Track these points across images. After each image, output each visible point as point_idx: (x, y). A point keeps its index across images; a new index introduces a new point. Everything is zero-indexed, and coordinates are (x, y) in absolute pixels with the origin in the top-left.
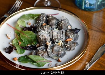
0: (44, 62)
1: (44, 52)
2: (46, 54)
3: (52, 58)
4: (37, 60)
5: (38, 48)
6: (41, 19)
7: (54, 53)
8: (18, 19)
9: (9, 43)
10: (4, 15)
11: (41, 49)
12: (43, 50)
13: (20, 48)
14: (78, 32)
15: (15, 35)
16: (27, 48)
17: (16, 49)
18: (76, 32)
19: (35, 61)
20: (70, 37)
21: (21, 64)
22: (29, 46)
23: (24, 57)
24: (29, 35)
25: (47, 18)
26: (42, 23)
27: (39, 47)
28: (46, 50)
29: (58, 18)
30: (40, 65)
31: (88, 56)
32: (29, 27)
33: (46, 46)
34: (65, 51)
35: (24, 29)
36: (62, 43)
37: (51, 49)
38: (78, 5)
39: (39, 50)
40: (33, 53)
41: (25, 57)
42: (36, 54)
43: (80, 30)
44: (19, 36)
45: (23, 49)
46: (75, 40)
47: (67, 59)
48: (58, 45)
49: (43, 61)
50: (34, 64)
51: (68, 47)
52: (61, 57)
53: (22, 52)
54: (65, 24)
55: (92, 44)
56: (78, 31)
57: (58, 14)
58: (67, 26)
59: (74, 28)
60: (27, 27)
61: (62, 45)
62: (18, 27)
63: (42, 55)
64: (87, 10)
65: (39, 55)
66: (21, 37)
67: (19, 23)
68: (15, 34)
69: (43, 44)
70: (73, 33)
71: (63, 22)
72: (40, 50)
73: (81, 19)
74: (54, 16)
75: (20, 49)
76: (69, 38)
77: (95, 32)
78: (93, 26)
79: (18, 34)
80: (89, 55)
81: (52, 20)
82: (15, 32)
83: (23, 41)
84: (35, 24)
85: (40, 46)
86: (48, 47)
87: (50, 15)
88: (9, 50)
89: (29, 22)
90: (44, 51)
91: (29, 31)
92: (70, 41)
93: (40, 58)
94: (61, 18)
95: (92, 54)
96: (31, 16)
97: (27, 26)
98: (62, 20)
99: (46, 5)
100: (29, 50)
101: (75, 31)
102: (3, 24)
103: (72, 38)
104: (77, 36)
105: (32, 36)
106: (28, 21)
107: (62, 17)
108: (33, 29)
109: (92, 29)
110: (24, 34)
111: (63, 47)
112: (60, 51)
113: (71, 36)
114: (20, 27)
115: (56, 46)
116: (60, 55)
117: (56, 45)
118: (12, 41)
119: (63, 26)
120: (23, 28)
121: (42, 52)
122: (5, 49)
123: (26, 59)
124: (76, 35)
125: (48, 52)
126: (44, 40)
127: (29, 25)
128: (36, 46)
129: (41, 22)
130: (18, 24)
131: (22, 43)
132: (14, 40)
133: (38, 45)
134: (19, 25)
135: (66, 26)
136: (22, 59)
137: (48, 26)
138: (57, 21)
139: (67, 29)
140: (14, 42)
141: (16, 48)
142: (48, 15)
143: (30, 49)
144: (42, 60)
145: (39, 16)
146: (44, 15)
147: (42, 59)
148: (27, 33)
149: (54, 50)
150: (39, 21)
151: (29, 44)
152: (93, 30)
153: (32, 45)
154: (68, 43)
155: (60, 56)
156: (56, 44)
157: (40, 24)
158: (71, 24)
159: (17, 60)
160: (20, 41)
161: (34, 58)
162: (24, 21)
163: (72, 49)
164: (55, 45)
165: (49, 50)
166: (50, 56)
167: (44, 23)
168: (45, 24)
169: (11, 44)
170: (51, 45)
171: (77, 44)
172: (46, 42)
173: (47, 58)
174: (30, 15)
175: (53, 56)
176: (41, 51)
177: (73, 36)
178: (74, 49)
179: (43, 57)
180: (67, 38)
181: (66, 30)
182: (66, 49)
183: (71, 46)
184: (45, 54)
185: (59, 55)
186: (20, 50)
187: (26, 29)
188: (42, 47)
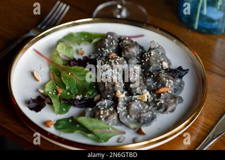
0: (110, 132)
1: (111, 113)
2: (115, 117)
3: (127, 126)
4: (94, 128)
5: (98, 104)
6: (106, 45)
7: (131, 116)
8: (59, 42)
9: (38, 90)
10: (28, 32)
11: (105, 105)
12: (109, 107)
13: (60, 101)
15: (51, 74)
16: (75, 103)
17: (51, 104)
19: (91, 129)
20: (167, 84)
21: (60, 134)
22: (80, 99)
23: (67, 120)
24: (81, 76)
25: (119, 43)
26: (108, 52)
27: (101, 100)
28: (115, 109)
29: (142, 45)
30: (101, 138)
31: (202, 127)
32: (80, 60)
33: (116, 100)
34: (155, 113)
36: (150, 96)
37: (126, 108)
38: (186, 21)
39: (99, 107)
40: (87, 114)
41: (70, 121)
42: (92, 115)
43: (187, 72)
44: (59, 76)
45: (65, 103)
46: (175, 90)
47: (159, 129)
48: (140, 100)
49: (108, 130)
50: (87, 137)
51: (161, 104)
52: (146, 125)
53: (64, 110)
54: (156, 58)
55: (211, 101)
56: (184, 73)
57: (142, 36)
58: (161, 62)
59: (174, 66)
60: (77, 59)
61: (150, 100)
62: (58, 58)
63: (106, 118)
64: (204, 31)
65: (100, 119)
66: (63, 78)
67: (60, 49)
68: (50, 72)
69: (108, 96)
70: (174, 77)
71: (153, 53)
72: (102, 108)
73: (191, 50)
74: (134, 40)
75: (59, 103)
76: (164, 86)
77: (219, 77)
78: (216, 65)
79: (57, 73)
80: (205, 124)
81: (130, 47)
82: (51, 67)
83: (67, 88)
84: (93, 54)
85: (103, 100)
86: (120, 103)
87: (125, 37)
88: (35, 104)
89: (81, 49)
90: (111, 109)
91: (81, 68)
92: (166, 93)
93: (102, 124)
94: (148, 44)
95: (211, 122)
96: (86, 36)
97: (77, 57)
98: (150, 49)
100: (78, 107)
101: (177, 73)
102: (26, 49)
103: (170, 86)
104: (182, 83)
105: (85, 79)
106: (79, 47)
107: (151, 42)
108: (88, 63)
109: (212, 72)
110: (70, 74)
111: (151, 104)
112: (145, 111)
113: (169, 83)
114: (62, 59)
115: (136, 101)
116: (144, 121)
117: (136, 99)
118: (43, 86)
119: (153, 62)
120: (67, 61)
121: (106, 113)
122: (28, 103)
123: (72, 124)
124: (179, 81)
125: (118, 112)
126: (111, 88)
127: (82, 54)
128: (93, 99)
129: (107, 50)
130: (57, 52)
131: (64, 91)
132: (47, 85)
133: (99, 98)
134: (60, 54)
135: (158, 61)
136: (63, 124)
137: (121, 59)
138: (141, 50)
139: (161, 67)
140: (48, 88)
141: (51, 100)
142: (121, 37)
143: (80, 105)
144: (105, 128)
145: (103, 37)
146: (113, 36)
147: (106, 126)
148: (77, 71)
149: (131, 109)
150: (103, 49)
151: (79, 95)
152: (215, 73)
153: (86, 96)
154: (162, 97)
155: (144, 123)
156: (136, 97)
157: (104, 55)
158: (169, 58)
159: (52, 126)
160: (60, 88)
161: (88, 123)
162: (72, 45)
163: (170, 109)
164: (133, 99)
165: (121, 108)
166: (123, 122)
167: (113, 52)
168: (114, 55)
169: (42, 91)
170: (126, 99)
171: (181, 99)
172: (115, 92)
173: (117, 125)
174: (83, 34)
175: (129, 122)
176: (104, 110)
177: (172, 82)
178: (173, 111)
179: (108, 122)
180: (159, 87)
181: (158, 69)
182: (156, 108)
183: (167, 102)
184: (112, 116)
185: (142, 121)
186: (59, 106)
187: (74, 63)
188: (106, 102)
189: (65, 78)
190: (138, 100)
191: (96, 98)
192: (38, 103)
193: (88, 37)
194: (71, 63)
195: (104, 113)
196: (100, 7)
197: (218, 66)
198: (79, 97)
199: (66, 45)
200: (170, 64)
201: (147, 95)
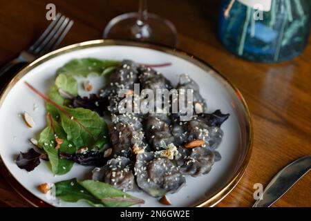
0: (123, 201)
1: (126, 175)
2: (131, 182)
3: (147, 193)
4: (103, 195)
5: (110, 162)
6: (120, 78)
7: (152, 180)
8: (59, 72)
9: (29, 140)
11: (118, 164)
12: (123, 167)
13: (59, 157)
14: (221, 121)
15: (48, 117)
16: (79, 159)
17: (47, 160)
18: (215, 121)
19: (100, 197)
20: (200, 135)
21: (58, 203)
22: (85, 153)
23: (67, 182)
24: (87, 121)
25: (138, 75)
27: (113, 157)
28: (132, 169)
29: (168, 78)
31: (244, 193)
32: (86, 98)
33: (132, 157)
34: (184, 176)
35: (73, 101)
36: (177, 152)
37: (145, 168)
38: (226, 42)
39: (111, 166)
40: (95, 175)
41: (72, 184)
42: (101, 177)
43: (227, 118)
44: (59, 120)
45: (66, 159)
46: (211, 143)
47: (188, 197)
48: (164, 157)
49: (121, 199)
51: (192, 163)
53: (64, 168)
55: (258, 158)
56: (223, 118)
57: (169, 64)
59: (211, 108)
60: (82, 97)
61: (177, 158)
62: (57, 95)
63: (120, 183)
65: (111, 183)
66: (63, 124)
67: (61, 84)
68: (46, 115)
69: (123, 151)
70: (210, 125)
72: (114, 169)
74: (159, 71)
75: (57, 159)
76: (196, 137)
77: (270, 124)
78: (266, 107)
79: (55, 116)
81: (153, 82)
82: (48, 107)
83: (69, 137)
84: (104, 89)
85: (115, 156)
86: (138, 162)
87: (147, 66)
88: (27, 160)
89: (88, 82)
90: (126, 170)
91: (87, 111)
92: (199, 148)
93: (114, 190)
96: (95, 64)
97: (83, 94)
98: (179, 85)
99: (138, 36)
100: (83, 165)
101: (213, 119)
103: (204, 138)
104: (220, 133)
105: (93, 125)
106: (85, 80)
107: (181, 76)
108: (97, 103)
109: (261, 116)
110: (72, 118)
111: (178, 163)
112: (170, 173)
113: (204, 133)
114: (61, 97)
115: (159, 159)
116: (169, 187)
117: (159, 155)
118: (37, 135)
120: (68, 99)
121: (120, 175)
122: (16, 158)
123: (75, 189)
124: (216, 130)
125: (136, 174)
126: (127, 140)
127: (88, 90)
128: (103, 153)
129: (122, 85)
130: (56, 86)
131: (65, 142)
132: (42, 134)
133: (110, 153)
134: (60, 91)
136: (63, 189)
138: (167, 85)
140: (44, 138)
141: (47, 156)
142: (141, 67)
143: (85, 162)
144: (118, 196)
145: (117, 66)
146: (130, 66)
147: (119, 193)
148: (82, 115)
149: (152, 170)
150: (117, 84)
151: (85, 148)
152: (265, 118)
153: (93, 150)
154: (193, 154)
155: (169, 190)
156: (159, 152)
158: (203, 97)
160: (59, 137)
161: (96, 188)
162: (75, 77)
163: (203, 170)
164: (155, 156)
165: (139, 169)
166: (142, 187)
169: (35, 142)
171: (218, 156)
172: (132, 146)
173: (133, 191)
174: (90, 61)
175: (150, 187)
176: (116, 171)
177: (207, 132)
178: (207, 172)
179: (121, 188)
180: (189, 139)
182: (185, 169)
183: (199, 161)
184: (127, 180)
185: (167, 187)
186: (57, 164)
187: (78, 102)
188: (120, 159)
189: (66, 123)
190: (162, 158)
191: (106, 153)
192: (30, 159)
193: (97, 66)
194: (75, 103)
195: (117, 176)
196: (114, 21)
197: (269, 108)
198: (83, 151)
199: (68, 77)
200: (204, 106)
201: (173, 151)
